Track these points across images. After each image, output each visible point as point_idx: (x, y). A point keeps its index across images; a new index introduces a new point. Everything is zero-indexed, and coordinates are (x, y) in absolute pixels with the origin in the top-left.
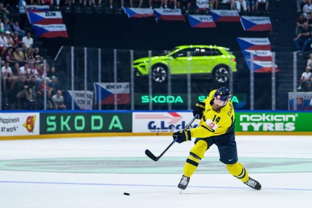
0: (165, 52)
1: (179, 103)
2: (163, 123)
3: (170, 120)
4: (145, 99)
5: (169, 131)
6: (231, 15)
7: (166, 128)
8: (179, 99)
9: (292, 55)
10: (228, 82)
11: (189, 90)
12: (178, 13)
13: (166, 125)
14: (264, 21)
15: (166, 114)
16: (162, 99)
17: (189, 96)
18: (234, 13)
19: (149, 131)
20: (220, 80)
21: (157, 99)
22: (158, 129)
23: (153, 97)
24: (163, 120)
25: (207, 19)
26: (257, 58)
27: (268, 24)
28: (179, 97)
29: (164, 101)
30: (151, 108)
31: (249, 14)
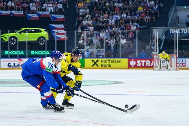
0: (16, 31)
1: (22, 54)
2: (14, 64)
3: (18, 62)
4: (6, 53)
5: (17, 67)
6: (46, 14)
7: (16, 66)
8: (22, 53)
9: (74, 32)
10: (45, 45)
11: (27, 48)
12: (22, 13)
13: (16, 65)
14: (61, 17)
15: (16, 59)
16: (14, 53)
17: (27, 51)
18: (47, 13)
19: (8, 67)
20: (41, 44)
21: (12, 53)
22: (12, 66)
23: (10, 52)
24: (14, 62)
25: (35, 16)
26: (58, 34)
27: (63, 18)
28: (22, 52)
29: (15, 54)
30: (9, 57)
31: (54, 13)
